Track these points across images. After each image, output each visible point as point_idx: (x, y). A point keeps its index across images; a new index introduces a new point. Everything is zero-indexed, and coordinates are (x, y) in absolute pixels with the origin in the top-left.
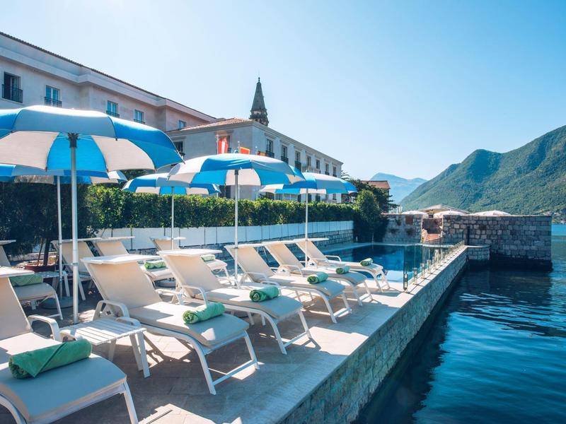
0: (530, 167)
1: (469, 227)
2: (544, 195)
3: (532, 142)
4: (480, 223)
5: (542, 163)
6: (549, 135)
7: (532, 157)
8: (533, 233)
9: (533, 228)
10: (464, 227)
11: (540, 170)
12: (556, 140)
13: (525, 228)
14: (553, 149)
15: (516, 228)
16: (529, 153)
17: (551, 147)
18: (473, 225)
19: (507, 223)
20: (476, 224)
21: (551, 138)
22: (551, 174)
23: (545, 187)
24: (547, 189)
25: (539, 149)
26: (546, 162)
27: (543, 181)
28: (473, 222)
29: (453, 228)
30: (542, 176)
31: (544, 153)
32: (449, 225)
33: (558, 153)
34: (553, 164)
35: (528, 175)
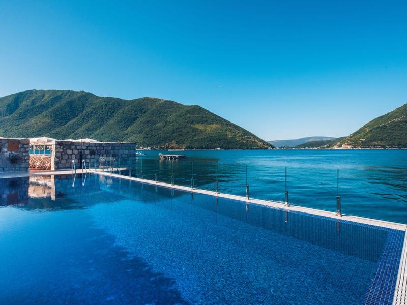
0: (8, 112)
1: (81, 152)
2: (18, 132)
3: (10, 96)
4: (90, 148)
5: (17, 111)
6: (21, 94)
7: (9, 105)
8: (126, 156)
9: (126, 152)
10: (76, 152)
11: (15, 115)
12: (26, 98)
13: (121, 152)
14: (24, 103)
15: (116, 152)
16: (7, 102)
17: (23, 101)
18: (84, 150)
19: (110, 148)
20: (87, 149)
21: (23, 96)
22: (23, 118)
23: (19, 126)
24: (20, 128)
25: (14, 102)
26: (19, 111)
27: (17, 123)
28: (84, 148)
29: (66, 153)
30: (17, 120)
31: (18, 104)
32: (62, 151)
33: (28, 106)
34: (25, 113)
35: (6, 117)
